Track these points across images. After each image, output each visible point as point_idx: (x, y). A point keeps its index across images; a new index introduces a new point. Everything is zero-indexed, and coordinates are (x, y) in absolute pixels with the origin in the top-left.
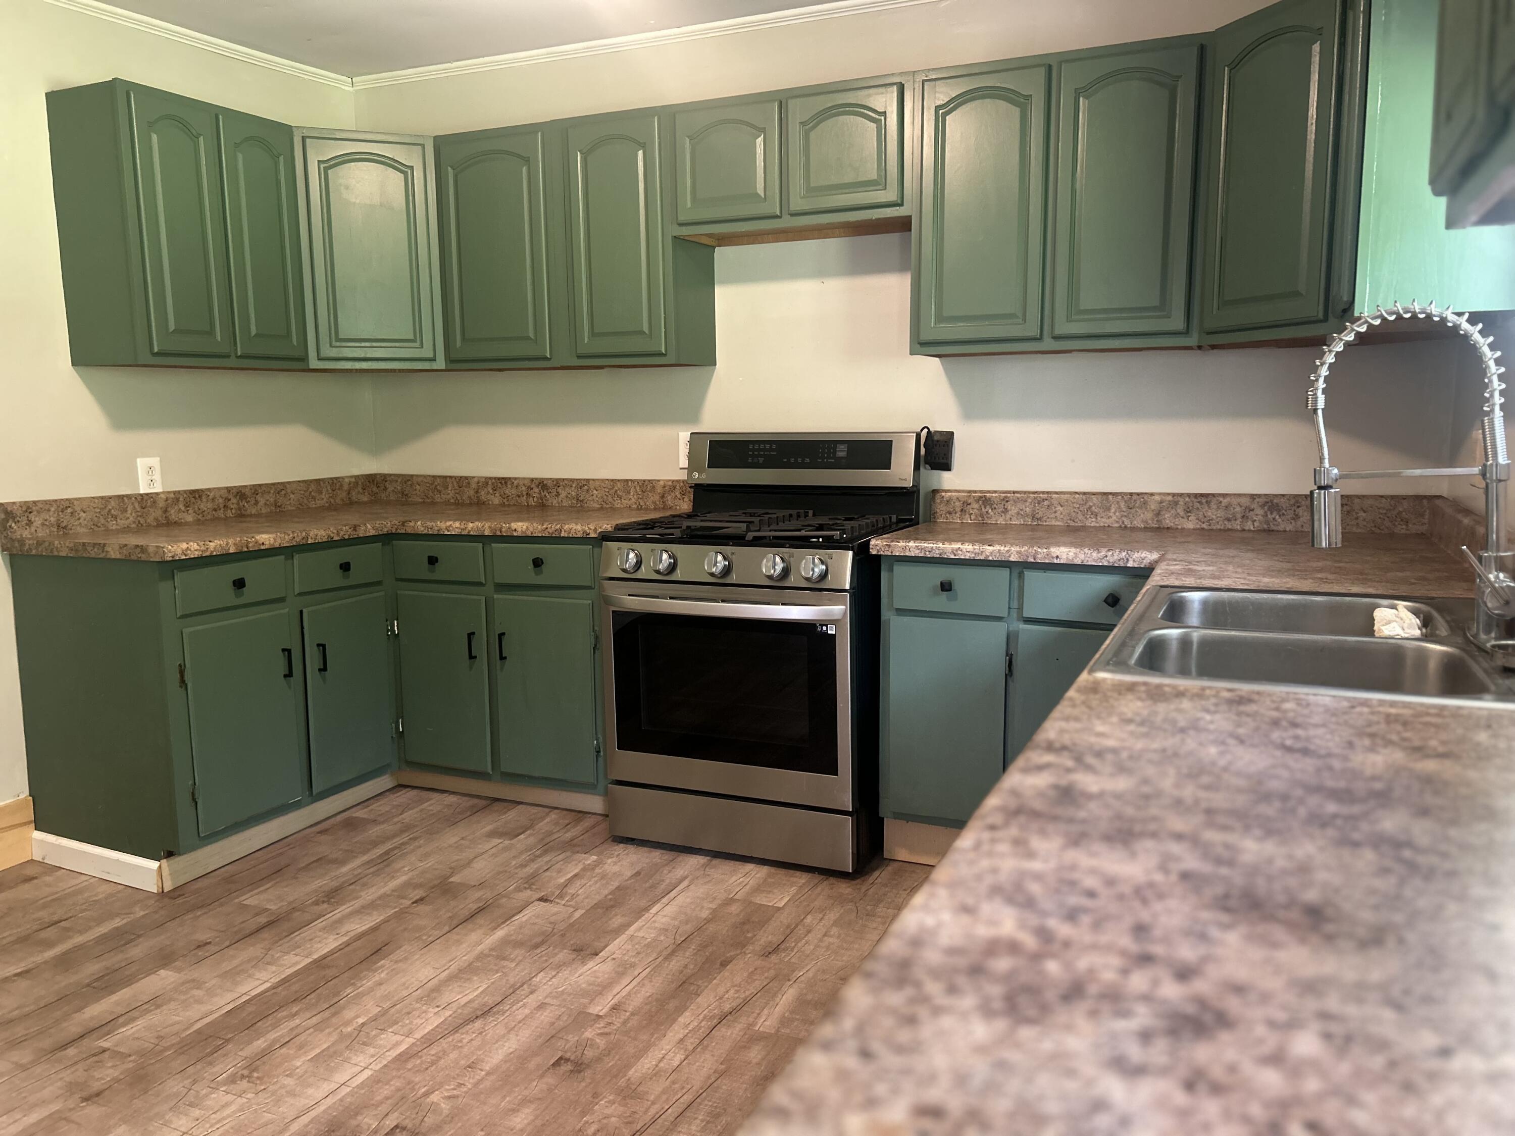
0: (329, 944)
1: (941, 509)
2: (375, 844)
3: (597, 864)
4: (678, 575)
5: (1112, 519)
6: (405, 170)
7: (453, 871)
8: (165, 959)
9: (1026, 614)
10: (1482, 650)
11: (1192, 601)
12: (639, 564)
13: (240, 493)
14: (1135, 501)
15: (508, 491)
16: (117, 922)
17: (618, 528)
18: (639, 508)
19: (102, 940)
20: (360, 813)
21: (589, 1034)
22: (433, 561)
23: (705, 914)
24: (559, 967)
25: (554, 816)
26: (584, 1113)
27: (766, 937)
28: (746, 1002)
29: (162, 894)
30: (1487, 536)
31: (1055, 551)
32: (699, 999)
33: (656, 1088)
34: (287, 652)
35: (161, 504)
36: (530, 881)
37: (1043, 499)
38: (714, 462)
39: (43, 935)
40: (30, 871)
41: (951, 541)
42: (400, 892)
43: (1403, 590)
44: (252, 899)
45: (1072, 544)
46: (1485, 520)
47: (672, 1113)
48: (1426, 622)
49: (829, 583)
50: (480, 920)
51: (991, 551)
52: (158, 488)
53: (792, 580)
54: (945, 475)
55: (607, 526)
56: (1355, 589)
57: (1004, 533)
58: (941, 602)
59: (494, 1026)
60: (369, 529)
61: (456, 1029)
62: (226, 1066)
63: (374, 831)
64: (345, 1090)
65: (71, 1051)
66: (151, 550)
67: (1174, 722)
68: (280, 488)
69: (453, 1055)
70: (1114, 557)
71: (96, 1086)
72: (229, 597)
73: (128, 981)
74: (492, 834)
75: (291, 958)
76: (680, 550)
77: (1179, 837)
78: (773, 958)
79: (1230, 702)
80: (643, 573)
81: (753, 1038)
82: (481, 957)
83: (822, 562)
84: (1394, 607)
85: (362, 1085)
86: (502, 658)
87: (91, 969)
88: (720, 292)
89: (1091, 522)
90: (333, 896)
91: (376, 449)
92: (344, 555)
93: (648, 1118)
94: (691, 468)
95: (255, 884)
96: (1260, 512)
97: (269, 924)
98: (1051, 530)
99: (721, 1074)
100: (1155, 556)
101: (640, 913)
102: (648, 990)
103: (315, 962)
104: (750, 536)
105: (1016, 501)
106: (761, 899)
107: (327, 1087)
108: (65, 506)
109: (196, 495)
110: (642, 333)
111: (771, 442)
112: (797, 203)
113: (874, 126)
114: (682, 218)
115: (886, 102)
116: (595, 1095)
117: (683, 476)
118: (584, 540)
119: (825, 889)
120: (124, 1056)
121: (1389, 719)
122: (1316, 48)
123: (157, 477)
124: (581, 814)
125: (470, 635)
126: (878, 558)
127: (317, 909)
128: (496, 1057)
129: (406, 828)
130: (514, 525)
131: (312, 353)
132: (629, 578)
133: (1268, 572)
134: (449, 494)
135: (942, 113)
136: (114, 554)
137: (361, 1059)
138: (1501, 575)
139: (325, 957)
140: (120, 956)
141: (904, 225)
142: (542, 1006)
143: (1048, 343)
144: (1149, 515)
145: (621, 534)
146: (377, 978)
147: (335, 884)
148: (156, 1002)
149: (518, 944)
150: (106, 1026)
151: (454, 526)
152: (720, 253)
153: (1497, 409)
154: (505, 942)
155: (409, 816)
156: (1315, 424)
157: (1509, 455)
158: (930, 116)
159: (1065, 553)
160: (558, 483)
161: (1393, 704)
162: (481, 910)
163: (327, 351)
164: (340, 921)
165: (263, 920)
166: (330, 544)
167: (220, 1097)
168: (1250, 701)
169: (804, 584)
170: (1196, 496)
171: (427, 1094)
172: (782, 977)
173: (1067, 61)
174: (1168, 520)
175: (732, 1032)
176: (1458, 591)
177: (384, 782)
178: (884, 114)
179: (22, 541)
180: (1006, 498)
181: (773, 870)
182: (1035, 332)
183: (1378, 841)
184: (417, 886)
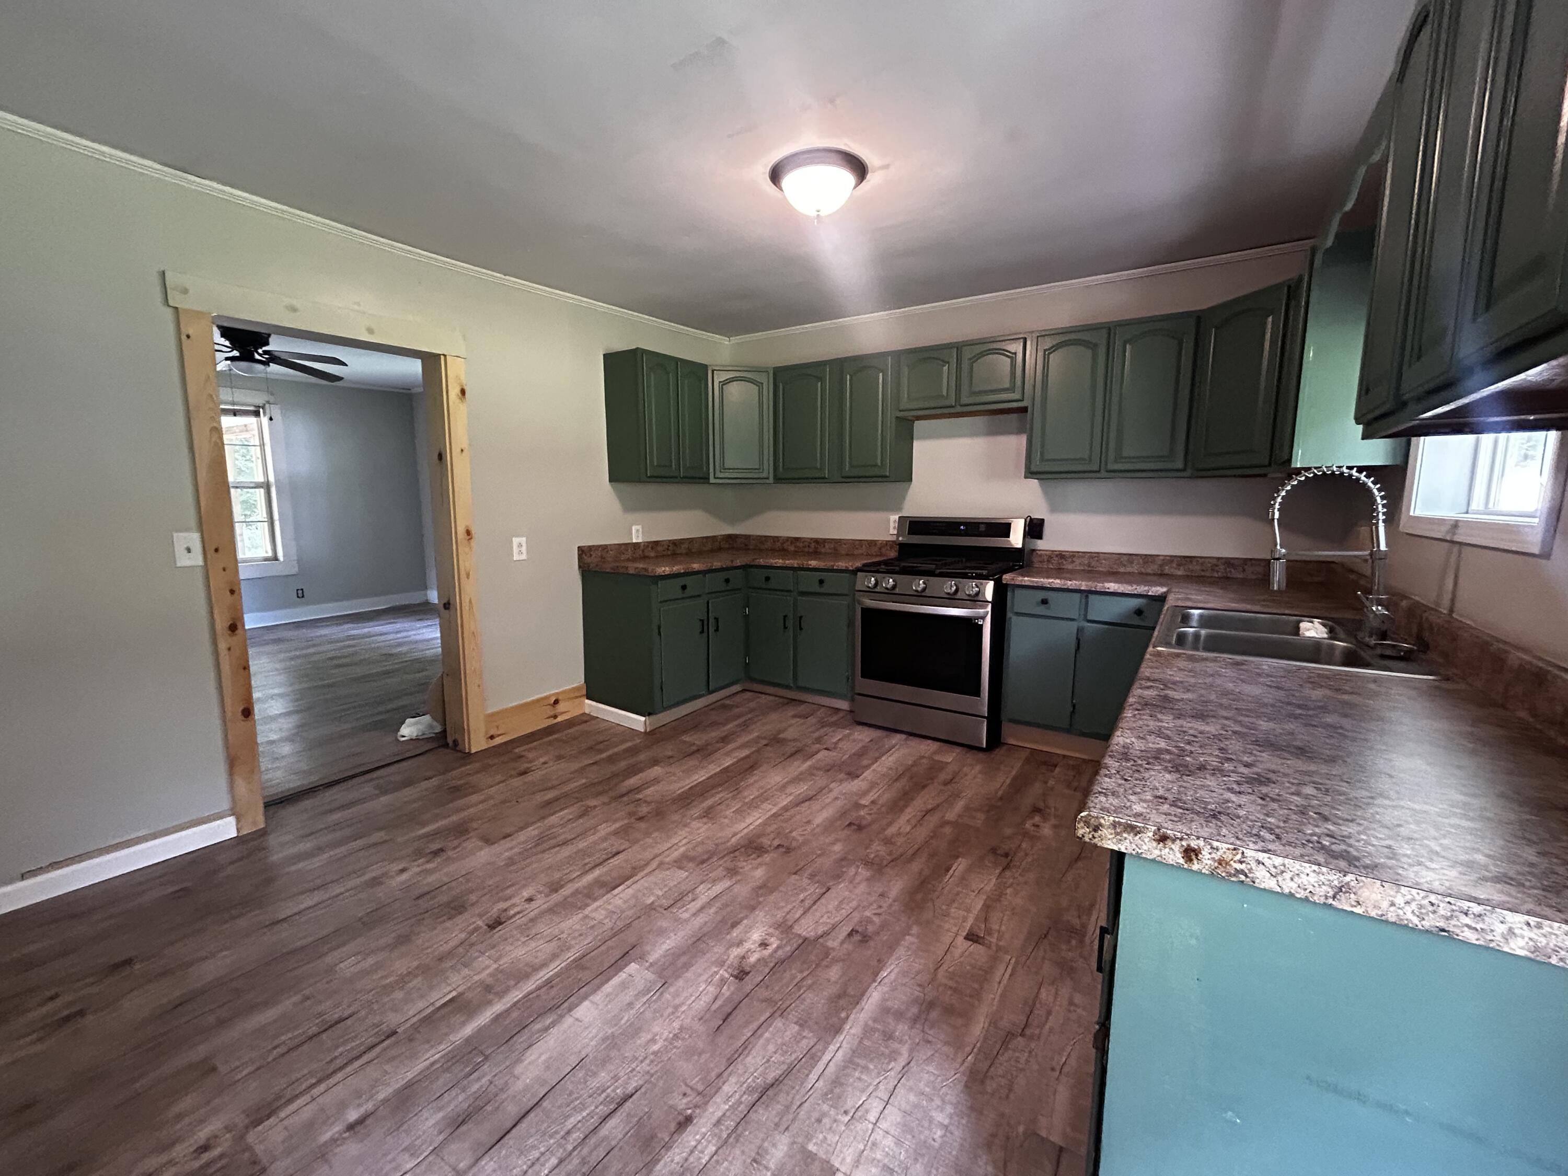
0: (728, 762)
1: (1035, 560)
2: (739, 717)
3: (849, 735)
4: (897, 591)
5: (1134, 568)
6: (759, 384)
7: (780, 732)
8: (655, 762)
9: (1089, 617)
10: (1368, 646)
11: (1193, 615)
12: (876, 584)
13: (675, 543)
14: (1147, 559)
15: (798, 544)
16: (629, 744)
17: (864, 565)
18: (868, 555)
19: (626, 750)
20: (727, 702)
21: (862, 813)
22: (767, 579)
23: (910, 763)
24: (841, 781)
25: (823, 709)
26: (866, 848)
27: (943, 776)
28: (938, 806)
29: (645, 732)
30: (1372, 589)
31: (1107, 585)
32: (915, 802)
33: (900, 841)
34: (702, 621)
35: (642, 547)
36: (818, 740)
37: (1095, 556)
38: (911, 532)
39: (598, 747)
40: (585, 718)
41: (1048, 578)
42: (756, 740)
43: (1315, 613)
44: (687, 738)
45: (1115, 582)
46: (1372, 581)
47: (910, 852)
48: (1331, 631)
49: (980, 598)
50: (798, 756)
51: (1071, 584)
52: (640, 540)
53: (959, 595)
54: (1039, 542)
55: (858, 564)
56: (1287, 612)
57: (1072, 575)
58: (1041, 610)
59: (816, 805)
60: (738, 563)
61: (797, 805)
62: (696, 811)
63: (736, 711)
64: (752, 827)
65: (625, 799)
66: (650, 570)
67: (1206, 672)
68: (691, 541)
69: (798, 817)
70: (1141, 589)
71: (641, 814)
72: (679, 594)
73: (641, 770)
74: (794, 716)
75: (712, 766)
76: (899, 577)
77: (1227, 718)
78: (949, 787)
79: (1232, 664)
80: (878, 589)
81: (943, 823)
82: (801, 773)
83: (977, 586)
84: (1312, 622)
85: (758, 826)
86: (801, 629)
87: (623, 764)
88: (916, 444)
89: (1122, 570)
90: (725, 740)
91: (732, 521)
92: (724, 575)
93: (898, 853)
94: (898, 535)
95: (685, 732)
96: (1222, 567)
97: (698, 750)
98: (1099, 572)
99: (932, 837)
100: (1164, 589)
101: (876, 760)
102: (887, 796)
103: (724, 769)
104: (938, 571)
105: (1079, 557)
106: (937, 758)
107: (743, 825)
108: (604, 548)
109: (656, 543)
110: (876, 465)
111: (940, 522)
112: (965, 400)
113: (1009, 360)
114: (901, 408)
115: (1017, 347)
116: (871, 841)
117: (894, 538)
118: (846, 571)
119: (970, 757)
120: (648, 803)
121: (1319, 675)
122: (1270, 319)
123: (640, 536)
124: (837, 710)
125: (785, 617)
126: (1007, 585)
127: (718, 745)
128: (818, 820)
129: (751, 711)
130: (810, 562)
131: (712, 475)
132: (871, 592)
133: (1232, 600)
134: (768, 545)
135: (1048, 353)
136: (631, 571)
137: (756, 814)
138: (1380, 608)
139: (728, 767)
140: (634, 759)
141: (1024, 410)
142: (836, 798)
143: (1104, 474)
144: (1156, 567)
145: (866, 569)
146: (755, 778)
147: (724, 734)
148: (656, 781)
149: (818, 769)
150: (638, 789)
151: (779, 562)
152: (917, 424)
153: (1380, 522)
154: (813, 768)
155: (752, 705)
156: (1273, 526)
157: (1387, 545)
158: (1040, 354)
159: (1112, 586)
160: (825, 541)
161: (1320, 669)
162: (796, 752)
163: (719, 475)
164: (732, 751)
165: (694, 748)
166: (722, 570)
167: (695, 824)
168: (1243, 664)
169: (967, 598)
170: (1184, 557)
171: (791, 832)
172: (956, 796)
173: (1120, 325)
174: (1167, 570)
175: (933, 820)
176: (1348, 615)
177: (736, 688)
178: (1015, 354)
179: (589, 564)
180: (1074, 555)
181: (942, 744)
182: (1096, 468)
183: (1327, 726)
184: (765, 738)
